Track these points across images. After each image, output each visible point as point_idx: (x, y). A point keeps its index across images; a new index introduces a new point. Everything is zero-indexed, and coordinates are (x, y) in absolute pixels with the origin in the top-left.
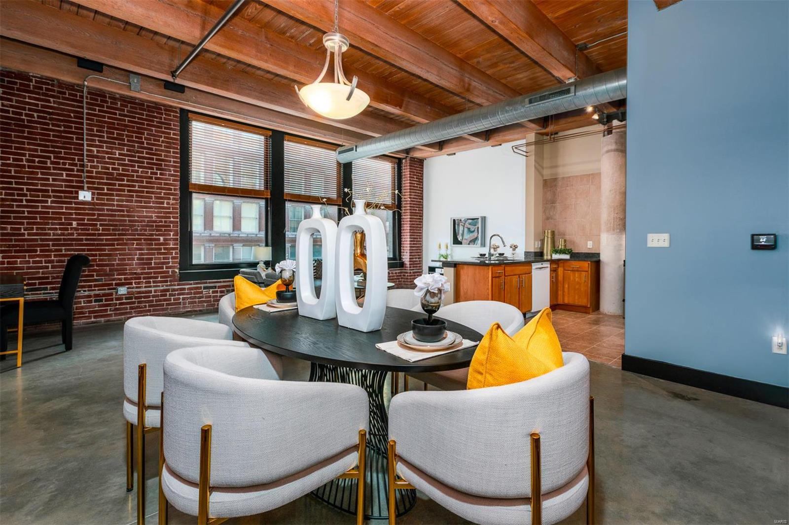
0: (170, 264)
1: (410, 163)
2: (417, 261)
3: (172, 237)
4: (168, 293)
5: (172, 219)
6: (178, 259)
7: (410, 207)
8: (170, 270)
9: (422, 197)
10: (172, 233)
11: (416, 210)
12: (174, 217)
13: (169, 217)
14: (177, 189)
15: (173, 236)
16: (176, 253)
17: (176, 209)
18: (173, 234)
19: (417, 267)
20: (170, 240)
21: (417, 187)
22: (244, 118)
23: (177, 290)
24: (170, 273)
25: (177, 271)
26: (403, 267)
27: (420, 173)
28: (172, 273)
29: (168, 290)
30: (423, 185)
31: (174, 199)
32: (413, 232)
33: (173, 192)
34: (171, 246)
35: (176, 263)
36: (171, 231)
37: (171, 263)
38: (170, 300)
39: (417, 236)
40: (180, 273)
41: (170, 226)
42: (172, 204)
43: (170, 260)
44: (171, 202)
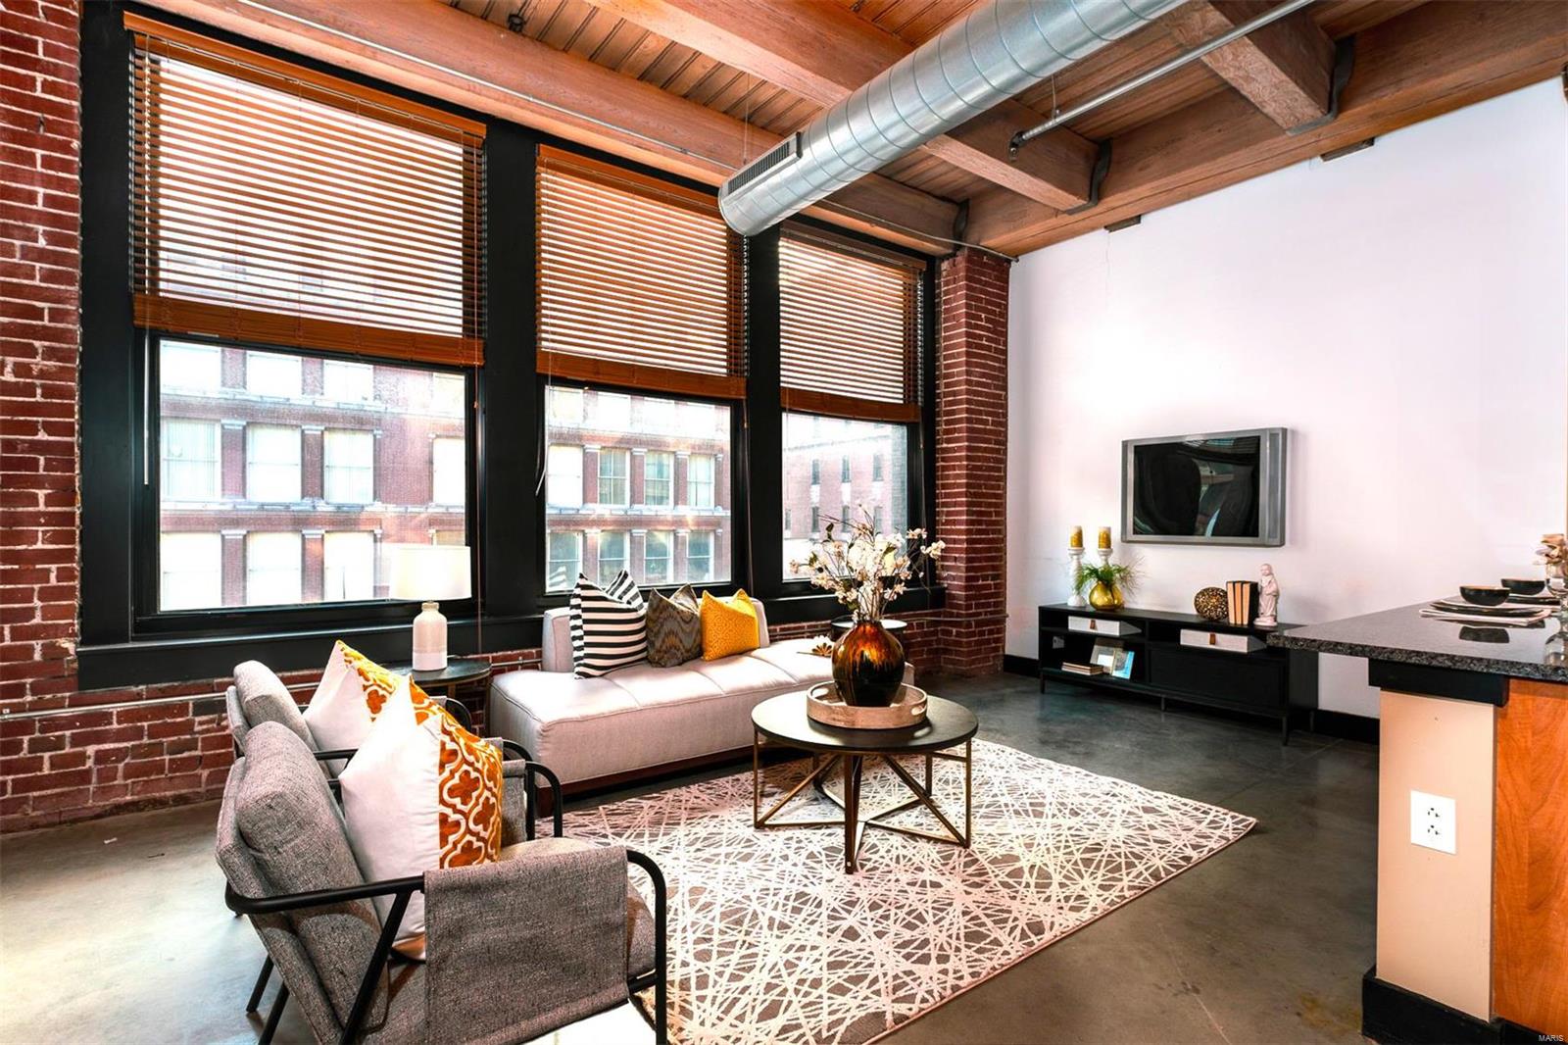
0: (37, 620)
1: (968, 270)
2: (988, 587)
3: (42, 507)
4: (26, 739)
5: (42, 436)
6: (72, 597)
7: (968, 411)
8: (38, 645)
9: (1005, 380)
10: (41, 494)
11: (985, 422)
12: (50, 428)
13: (32, 429)
14: (67, 312)
15: (47, 504)
16: (63, 575)
17: (66, 393)
18: (47, 496)
19: (988, 605)
20: (34, 519)
21: (989, 348)
22: (362, 50)
23: (69, 723)
24: (37, 656)
25: (68, 645)
26: (943, 606)
27: (999, 305)
28: (44, 655)
29: (25, 727)
30: (1005, 344)
31: (50, 354)
32: (975, 495)
33: (46, 322)
34: (39, 546)
35: (66, 612)
36: (39, 483)
37: (38, 613)
38: (36, 764)
39: (990, 505)
40: (77, 653)
41: (33, 464)
42: (43, 375)
43: (37, 603)
44: (38, 363)
